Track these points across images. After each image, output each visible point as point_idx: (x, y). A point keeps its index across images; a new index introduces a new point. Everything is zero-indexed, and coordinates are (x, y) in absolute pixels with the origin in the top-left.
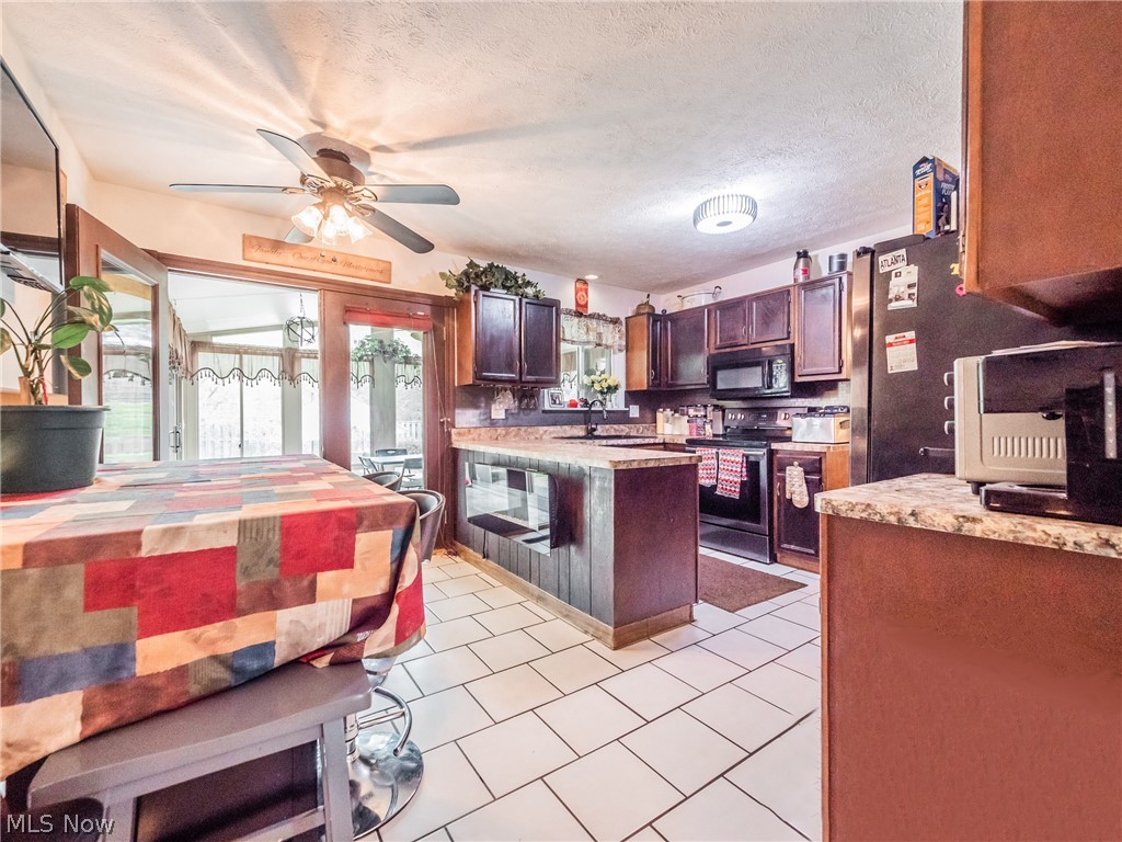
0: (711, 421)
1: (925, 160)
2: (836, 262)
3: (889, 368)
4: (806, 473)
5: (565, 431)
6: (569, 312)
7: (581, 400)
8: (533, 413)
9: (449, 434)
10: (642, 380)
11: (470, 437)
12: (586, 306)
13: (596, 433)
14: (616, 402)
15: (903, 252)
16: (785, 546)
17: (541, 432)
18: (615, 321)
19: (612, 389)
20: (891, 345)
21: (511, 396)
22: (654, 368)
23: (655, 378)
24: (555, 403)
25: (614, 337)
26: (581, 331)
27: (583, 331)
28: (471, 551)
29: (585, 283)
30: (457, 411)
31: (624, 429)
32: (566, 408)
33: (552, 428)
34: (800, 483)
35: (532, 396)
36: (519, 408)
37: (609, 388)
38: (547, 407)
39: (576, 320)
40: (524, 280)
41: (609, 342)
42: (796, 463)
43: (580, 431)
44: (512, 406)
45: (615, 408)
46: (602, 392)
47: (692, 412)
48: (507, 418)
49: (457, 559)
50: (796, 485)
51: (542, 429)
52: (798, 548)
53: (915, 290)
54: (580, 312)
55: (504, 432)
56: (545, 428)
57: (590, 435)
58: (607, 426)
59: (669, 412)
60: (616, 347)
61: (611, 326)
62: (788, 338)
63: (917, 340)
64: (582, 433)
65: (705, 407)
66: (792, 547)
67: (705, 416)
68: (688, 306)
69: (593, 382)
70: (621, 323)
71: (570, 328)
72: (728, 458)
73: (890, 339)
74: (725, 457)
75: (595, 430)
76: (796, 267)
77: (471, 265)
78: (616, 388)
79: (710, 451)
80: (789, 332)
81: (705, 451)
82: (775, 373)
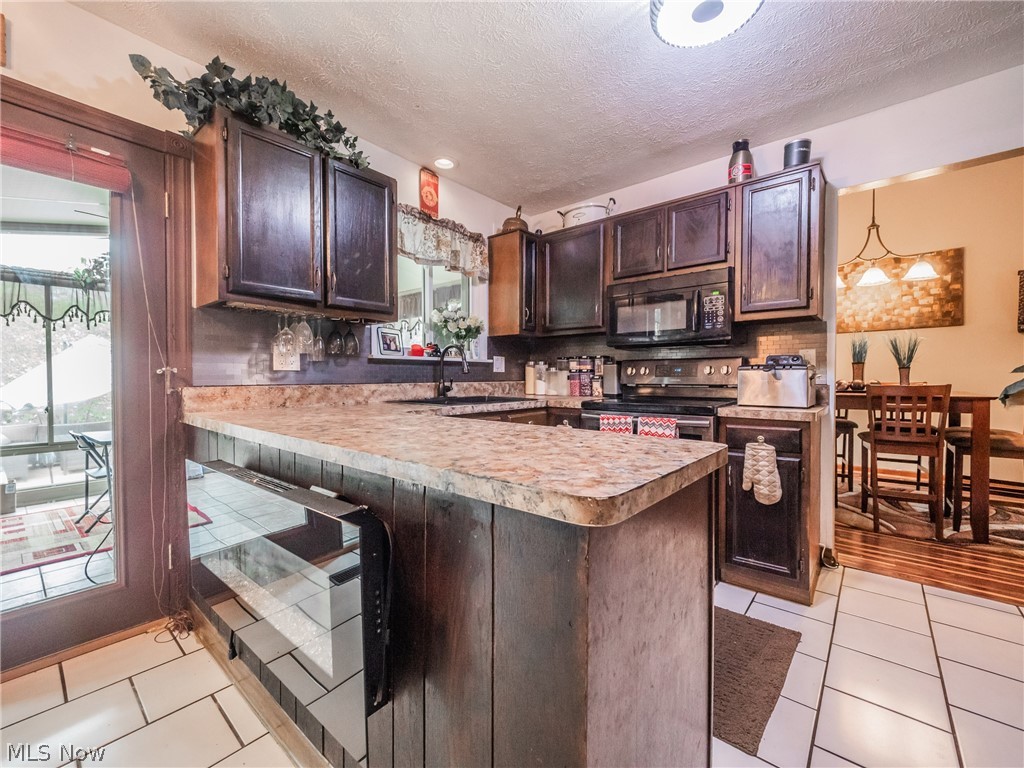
0: (602, 377)
2: (795, 151)
4: (779, 453)
5: (404, 392)
6: (409, 211)
7: (429, 345)
8: (352, 363)
9: (178, 399)
10: (512, 321)
11: (227, 402)
12: (435, 209)
13: (450, 394)
14: (477, 351)
16: (738, 559)
17: (366, 393)
18: (476, 238)
19: (472, 332)
21: (308, 332)
22: (528, 305)
23: (529, 320)
24: (389, 348)
25: (474, 260)
26: (429, 244)
27: (432, 244)
28: (214, 629)
29: (434, 174)
30: (196, 356)
31: (486, 388)
32: (407, 357)
33: (383, 387)
34: (770, 468)
35: (350, 334)
36: (327, 353)
37: (468, 330)
38: (376, 354)
39: (421, 226)
40: (329, 123)
41: (469, 267)
42: (761, 438)
43: (426, 390)
44: (311, 350)
45: (475, 359)
46: (458, 336)
47: (574, 365)
48: (303, 370)
49: (190, 641)
50: (764, 472)
51: (367, 389)
52: (761, 564)
54: (427, 215)
55: (297, 394)
56: (373, 387)
57: (442, 398)
58: (465, 384)
59: (542, 366)
60: (478, 274)
61: (471, 244)
62: (725, 261)
64: (430, 394)
65: (593, 359)
66: (751, 561)
67: (592, 371)
68: (572, 222)
69: (446, 321)
70: (483, 242)
71: (412, 234)
72: (653, 430)
74: (647, 429)
75: (449, 389)
76: (732, 163)
77: (216, 66)
78: (478, 330)
79: (623, 420)
80: (727, 252)
81: (614, 419)
82: (707, 309)
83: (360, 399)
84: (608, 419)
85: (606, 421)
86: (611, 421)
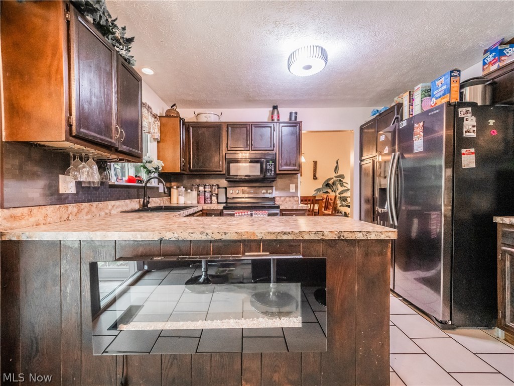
0: (216, 194)
1: (456, 70)
2: (293, 115)
3: (463, 166)
5: (127, 205)
10: (175, 165)
11: (32, 219)
13: (149, 206)
15: (470, 109)
17: (110, 207)
18: (155, 116)
20: (464, 154)
22: (183, 157)
23: (184, 165)
25: (154, 128)
30: (6, 183)
33: (118, 203)
38: (112, 182)
43: (135, 204)
47: (201, 189)
48: (77, 193)
51: (110, 205)
53: (475, 129)
55: (75, 210)
56: (113, 203)
57: (145, 208)
59: (182, 189)
61: (154, 119)
62: (273, 150)
63: (475, 153)
64: (137, 207)
65: (212, 186)
67: (211, 192)
70: (158, 119)
73: (463, 151)
75: (148, 202)
76: (273, 112)
79: (246, 213)
80: (274, 147)
81: (242, 213)
82: (268, 168)
83: (107, 211)
84: (239, 213)
85: (238, 214)
86: (240, 214)
